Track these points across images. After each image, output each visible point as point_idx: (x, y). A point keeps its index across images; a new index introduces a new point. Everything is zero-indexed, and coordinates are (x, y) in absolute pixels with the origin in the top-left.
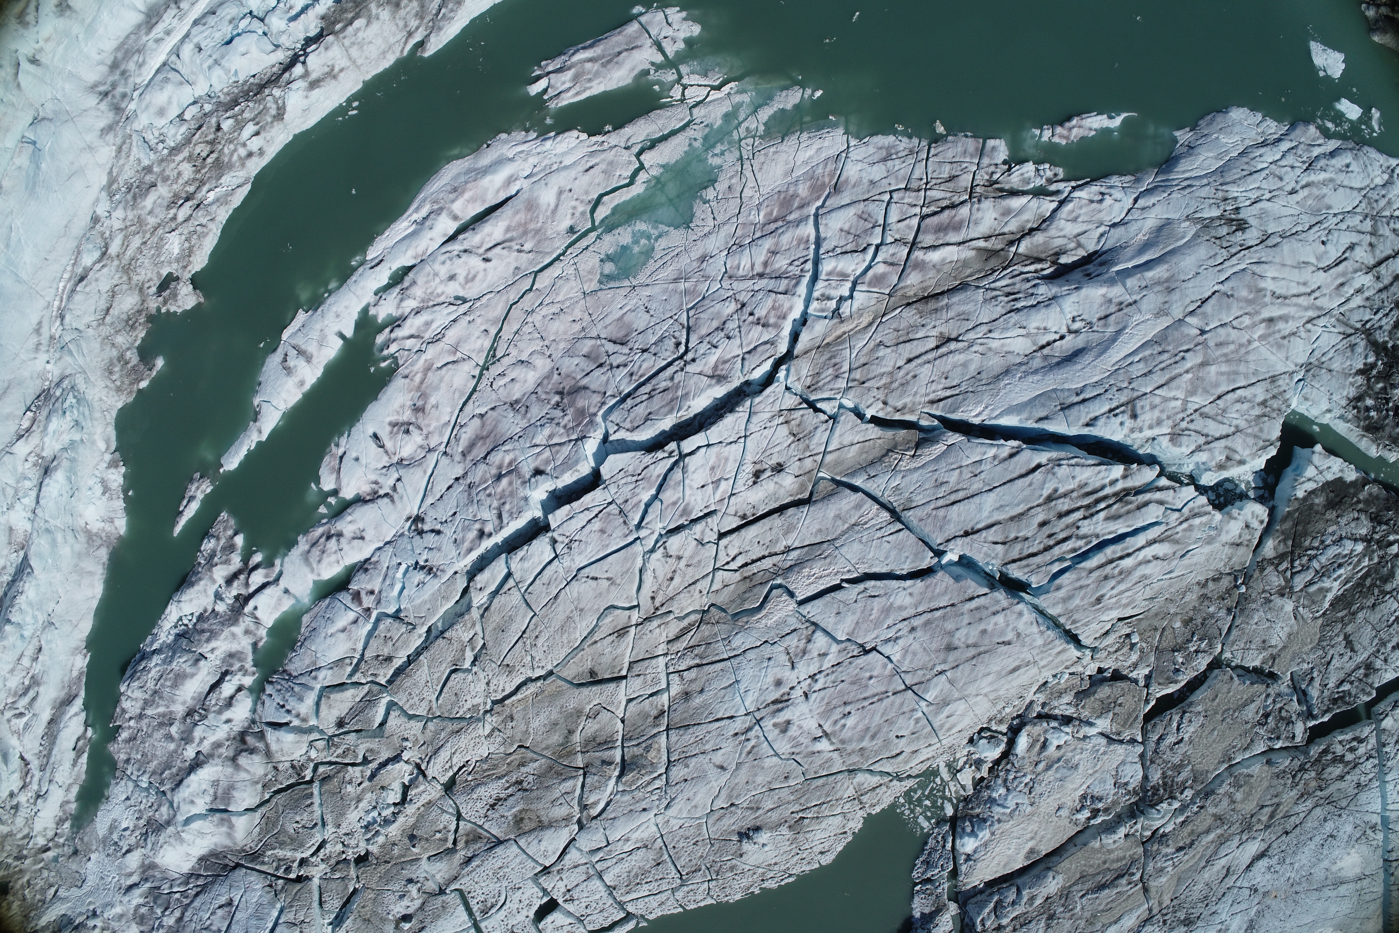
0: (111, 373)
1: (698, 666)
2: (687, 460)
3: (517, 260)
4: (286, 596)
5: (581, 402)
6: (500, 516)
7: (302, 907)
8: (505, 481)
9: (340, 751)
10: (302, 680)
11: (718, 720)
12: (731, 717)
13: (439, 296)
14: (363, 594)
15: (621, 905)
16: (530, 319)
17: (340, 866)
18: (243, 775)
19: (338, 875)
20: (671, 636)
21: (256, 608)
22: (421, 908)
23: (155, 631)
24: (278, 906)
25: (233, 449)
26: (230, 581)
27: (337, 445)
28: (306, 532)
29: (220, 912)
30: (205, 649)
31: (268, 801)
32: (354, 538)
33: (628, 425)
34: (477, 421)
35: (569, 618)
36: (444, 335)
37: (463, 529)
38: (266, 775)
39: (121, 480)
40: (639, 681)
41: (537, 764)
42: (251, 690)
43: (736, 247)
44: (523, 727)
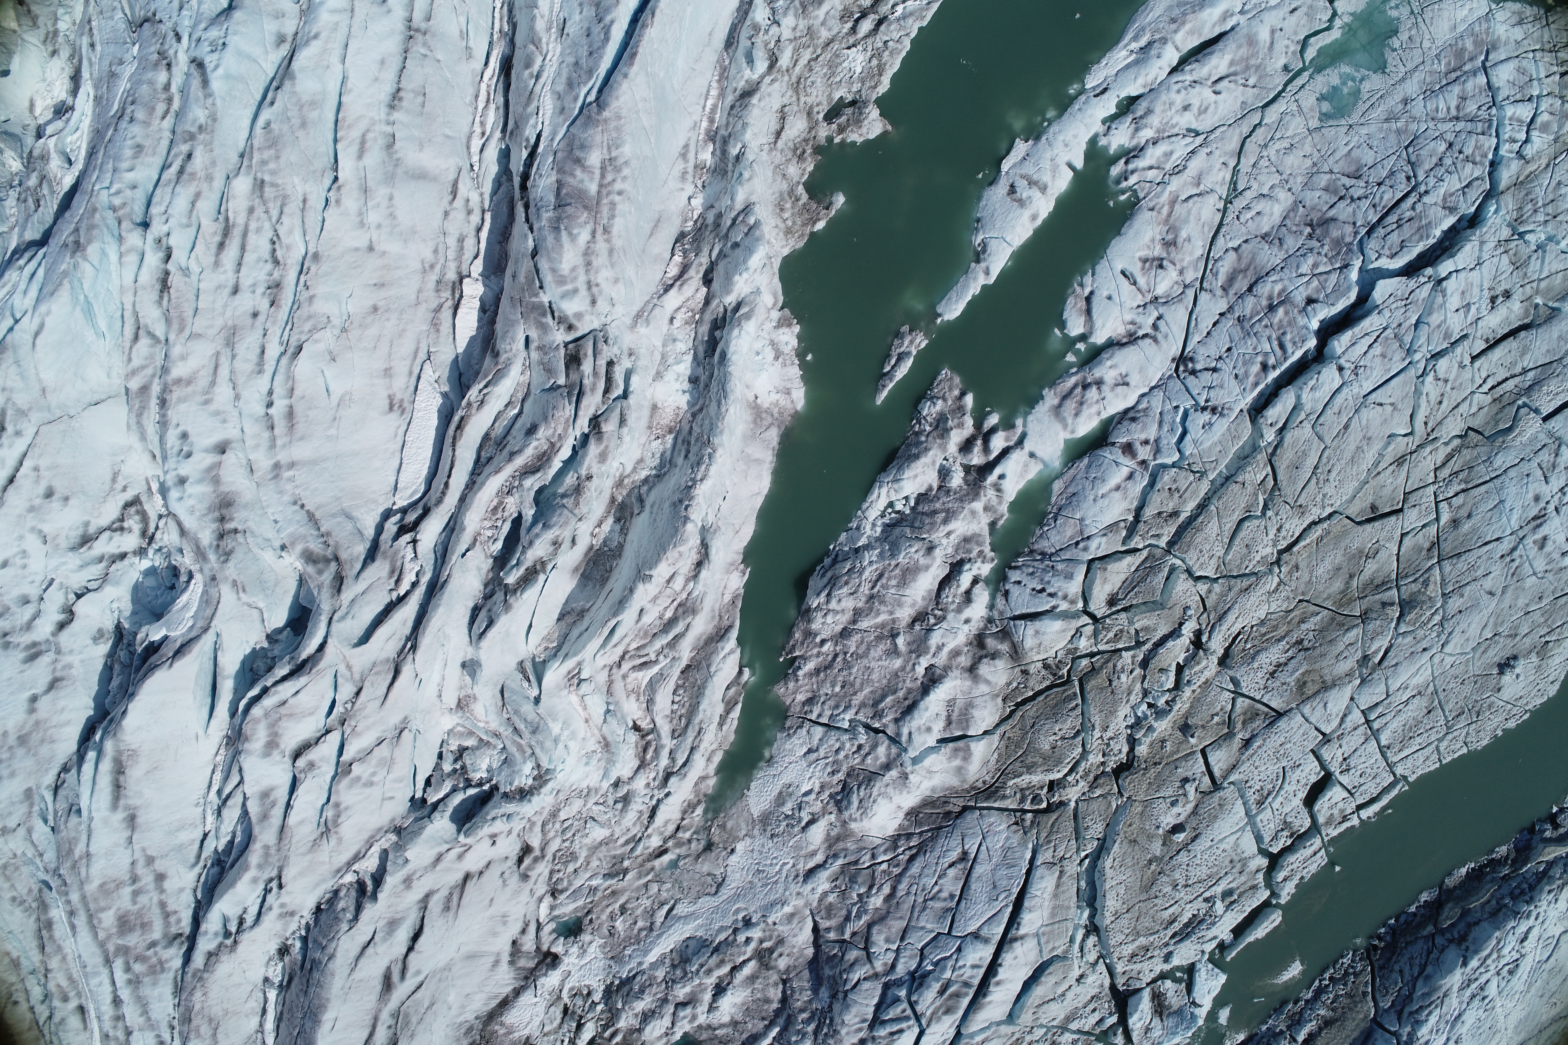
0: (782, 210)
1: (1463, 491)
2: (1444, 283)
3: (1243, 94)
4: (1033, 460)
5: (1335, 233)
6: (1282, 346)
7: (1061, 840)
8: (1281, 311)
9: (1111, 635)
10: (1067, 555)
11: (1486, 544)
12: (1497, 539)
13: (1173, 126)
14: (1137, 445)
15: (1391, 766)
16: (1265, 153)
17: (1101, 781)
18: (983, 688)
19: (1098, 792)
20: (1439, 463)
21: (1002, 477)
22: (1194, 812)
23: (854, 525)
24: (1030, 846)
25: (953, 294)
26: (966, 447)
27: (1081, 285)
28: (1052, 384)
29: (952, 872)
30: (938, 535)
31: (1009, 716)
32: (1117, 385)
33: (1387, 252)
34: (1232, 255)
35: (1358, 448)
36: (1185, 167)
37: (1245, 363)
38: (1010, 683)
39: (795, 342)
40: (1415, 511)
41: (1319, 617)
42: (987, 581)
43: (1429, 93)
44: (1306, 577)
